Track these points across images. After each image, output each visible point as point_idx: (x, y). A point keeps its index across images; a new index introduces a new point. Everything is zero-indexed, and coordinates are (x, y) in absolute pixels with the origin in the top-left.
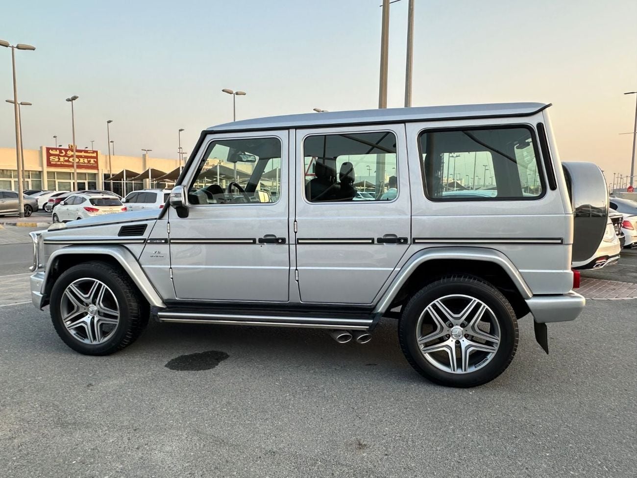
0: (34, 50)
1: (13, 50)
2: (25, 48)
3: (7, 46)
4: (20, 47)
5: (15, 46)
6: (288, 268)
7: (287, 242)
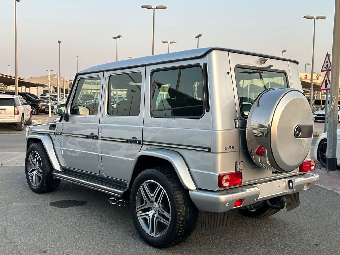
0: (166, 8)
1: (154, 10)
2: (160, 8)
3: (151, 9)
4: (158, 8)
5: (155, 8)
6: (98, 154)
7: (98, 139)
